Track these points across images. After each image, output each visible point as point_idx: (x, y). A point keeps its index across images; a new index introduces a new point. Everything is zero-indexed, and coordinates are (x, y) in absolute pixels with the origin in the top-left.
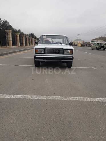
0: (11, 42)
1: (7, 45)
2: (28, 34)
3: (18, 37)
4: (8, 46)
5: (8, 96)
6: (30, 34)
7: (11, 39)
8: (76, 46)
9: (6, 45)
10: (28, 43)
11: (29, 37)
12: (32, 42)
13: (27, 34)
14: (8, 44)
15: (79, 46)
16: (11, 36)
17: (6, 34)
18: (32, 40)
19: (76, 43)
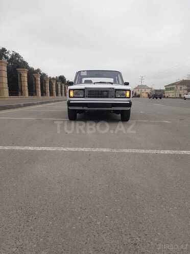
0: (26, 88)
1: (20, 93)
2: (55, 77)
3: (38, 80)
4: (22, 95)
5: (30, 148)
6: (58, 76)
7: (26, 84)
8: (139, 96)
9: (18, 93)
10: (54, 92)
11: (57, 81)
12: (61, 89)
13: (52, 77)
14: (22, 92)
15: (144, 97)
16: (26, 79)
17: (19, 75)
18: (61, 87)
19: (138, 93)
